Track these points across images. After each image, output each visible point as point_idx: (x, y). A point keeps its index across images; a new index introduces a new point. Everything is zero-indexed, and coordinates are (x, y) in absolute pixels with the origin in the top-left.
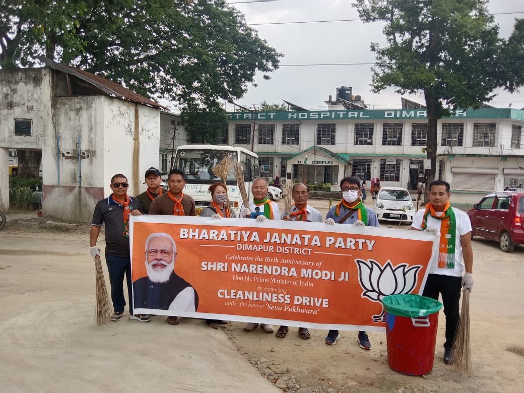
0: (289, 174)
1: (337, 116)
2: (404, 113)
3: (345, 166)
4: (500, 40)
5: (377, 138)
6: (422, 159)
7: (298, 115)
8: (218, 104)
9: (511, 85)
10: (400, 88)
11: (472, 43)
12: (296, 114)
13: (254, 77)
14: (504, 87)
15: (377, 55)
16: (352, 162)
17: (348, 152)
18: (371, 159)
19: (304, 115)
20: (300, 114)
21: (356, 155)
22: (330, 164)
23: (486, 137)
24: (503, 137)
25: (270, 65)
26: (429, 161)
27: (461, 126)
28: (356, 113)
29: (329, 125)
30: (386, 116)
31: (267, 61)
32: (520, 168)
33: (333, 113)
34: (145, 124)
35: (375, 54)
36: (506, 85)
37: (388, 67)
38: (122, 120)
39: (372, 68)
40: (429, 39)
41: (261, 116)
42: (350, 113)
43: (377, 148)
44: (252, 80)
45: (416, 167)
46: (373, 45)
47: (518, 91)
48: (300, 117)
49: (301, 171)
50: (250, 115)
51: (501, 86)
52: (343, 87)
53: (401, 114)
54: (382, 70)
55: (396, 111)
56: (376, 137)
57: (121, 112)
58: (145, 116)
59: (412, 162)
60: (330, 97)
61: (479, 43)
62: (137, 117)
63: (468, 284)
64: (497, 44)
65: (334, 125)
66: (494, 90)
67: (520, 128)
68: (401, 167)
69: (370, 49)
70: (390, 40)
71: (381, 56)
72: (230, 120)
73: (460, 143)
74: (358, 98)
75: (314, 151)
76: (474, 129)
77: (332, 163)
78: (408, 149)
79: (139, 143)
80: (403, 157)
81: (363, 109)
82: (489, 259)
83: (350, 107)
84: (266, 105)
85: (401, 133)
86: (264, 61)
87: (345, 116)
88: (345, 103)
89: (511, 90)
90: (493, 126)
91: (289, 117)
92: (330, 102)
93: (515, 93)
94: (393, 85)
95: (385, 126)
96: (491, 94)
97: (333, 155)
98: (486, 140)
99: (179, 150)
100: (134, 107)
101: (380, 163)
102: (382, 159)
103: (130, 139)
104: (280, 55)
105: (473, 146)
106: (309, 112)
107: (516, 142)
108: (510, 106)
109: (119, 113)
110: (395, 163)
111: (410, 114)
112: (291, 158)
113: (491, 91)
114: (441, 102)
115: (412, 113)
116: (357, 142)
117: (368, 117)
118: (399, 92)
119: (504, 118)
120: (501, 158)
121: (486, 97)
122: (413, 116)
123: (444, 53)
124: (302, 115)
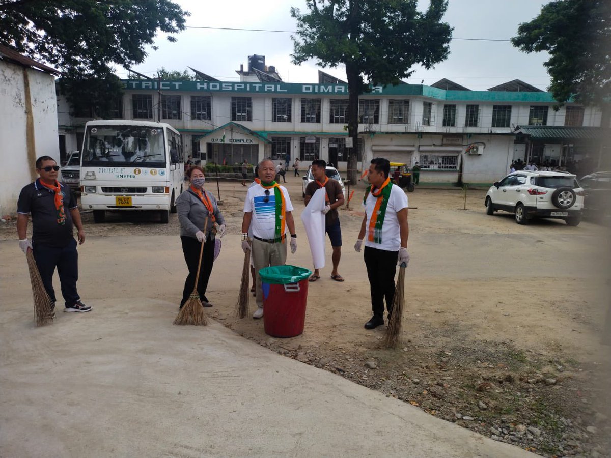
0: (203, 154)
1: (253, 88)
2: (322, 87)
3: (265, 145)
4: (418, 14)
5: (296, 114)
6: (344, 137)
7: (208, 86)
8: (108, 69)
9: (428, 61)
10: (321, 60)
11: (392, 15)
12: (205, 84)
13: (153, 39)
14: (421, 63)
15: (298, 22)
16: (271, 140)
17: (267, 129)
18: (290, 138)
19: (215, 86)
20: (211, 85)
21: (276, 133)
22: (249, 143)
23: (400, 114)
24: (416, 114)
25: (174, 24)
26: (351, 139)
27: (377, 102)
28: (273, 86)
29: (244, 98)
30: (304, 90)
31: (170, 19)
32: (434, 145)
33: (248, 86)
34: (38, 94)
35: (295, 21)
36: (423, 61)
37: (310, 37)
38: (8, 88)
39: (292, 36)
40: (349, 8)
41: (164, 85)
42: (266, 86)
43: (296, 125)
44: (151, 42)
45: (335, 145)
46: (293, 10)
47: (434, 68)
48: (211, 88)
49: (216, 151)
50: (150, 83)
51: (418, 62)
52: (255, 55)
53: (319, 89)
54: (304, 39)
55: (314, 85)
56: (294, 113)
57: (5, 77)
58: (37, 83)
59: (331, 140)
60: (242, 66)
61: (398, 15)
62: (27, 85)
63: (403, 258)
64: (415, 17)
65: (250, 99)
66: (412, 65)
67: (430, 105)
68: (320, 146)
69: (290, 14)
70: (310, 6)
71: (302, 23)
72: (125, 88)
73: (376, 120)
74: (272, 69)
75: (231, 127)
76: (389, 106)
77: (251, 141)
78: (327, 126)
79: (32, 117)
80: (322, 135)
81: (278, 81)
82: (422, 232)
83: (265, 79)
84: (165, 73)
85: (319, 109)
86: (167, 19)
87: (262, 89)
88: (259, 74)
89: (428, 66)
90: (407, 102)
91: (198, 88)
92: (241, 72)
93: (431, 69)
94: (315, 57)
95: (303, 101)
96: (410, 70)
97: (252, 133)
98: (400, 117)
99: (88, 126)
100: (22, 71)
101: (299, 142)
102: (301, 138)
103: (21, 112)
104: (186, 13)
105: (388, 123)
106: (221, 83)
107: (427, 119)
108: (422, 83)
109: (3, 78)
110: (314, 142)
111: (328, 89)
112: (205, 136)
113: (410, 67)
114: (361, 77)
115: (330, 87)
116: (276, 119)
117: (286, 91)
118: (320, 64)
119: (417, 94)
120: (417, 135)
121: (405, 72)
122: (331, 91)
123: (363, 24)
124: (213, 85)
